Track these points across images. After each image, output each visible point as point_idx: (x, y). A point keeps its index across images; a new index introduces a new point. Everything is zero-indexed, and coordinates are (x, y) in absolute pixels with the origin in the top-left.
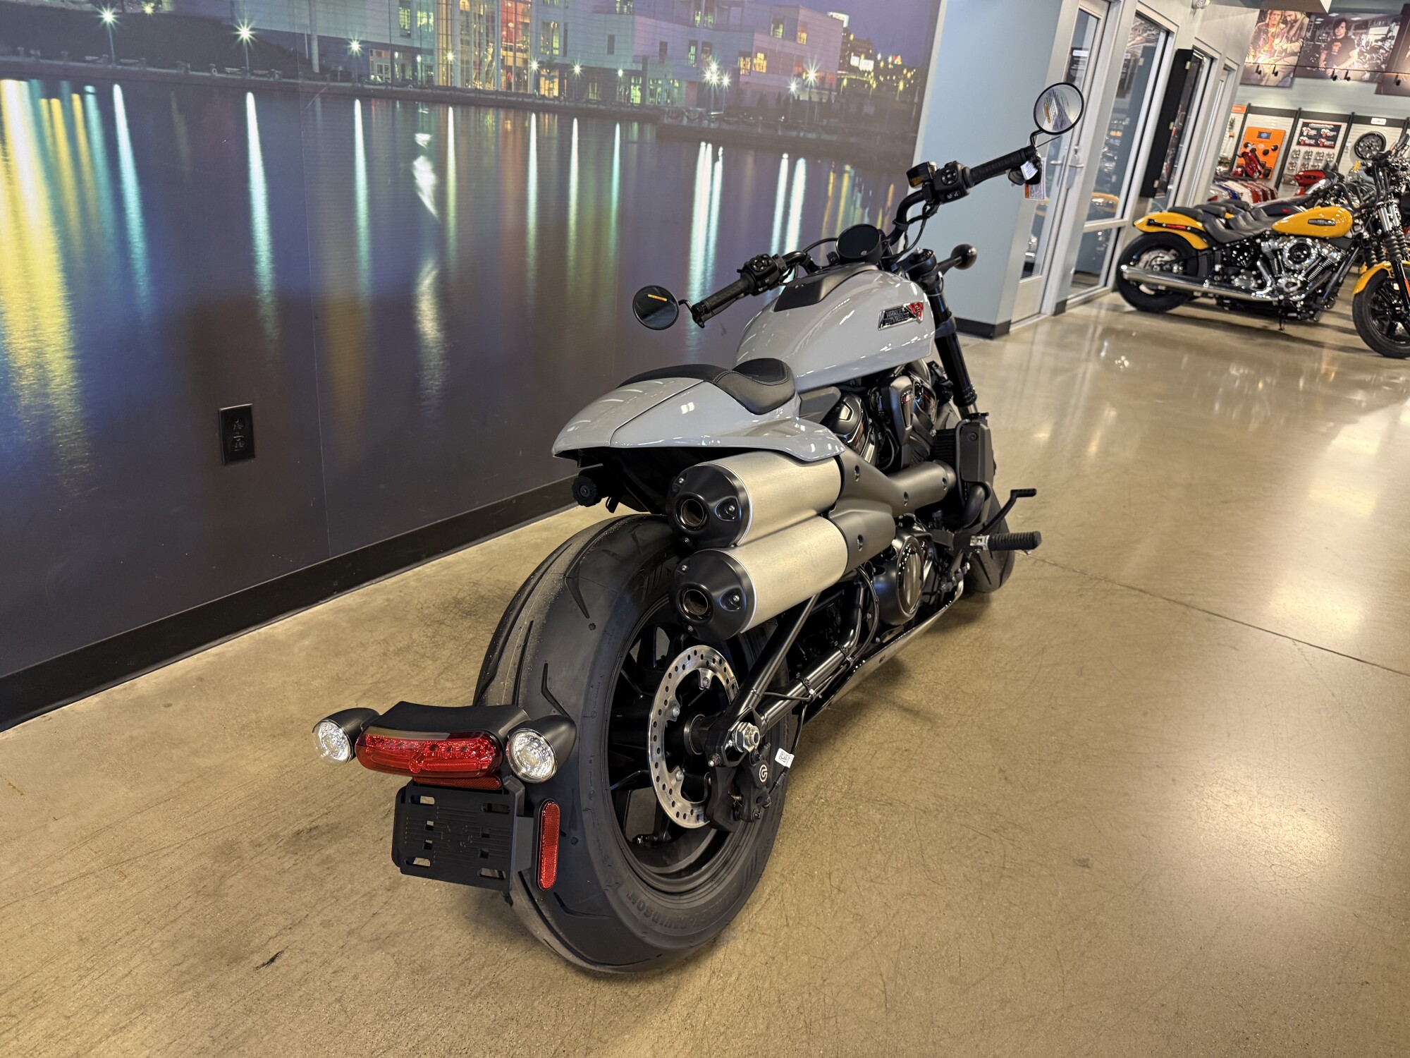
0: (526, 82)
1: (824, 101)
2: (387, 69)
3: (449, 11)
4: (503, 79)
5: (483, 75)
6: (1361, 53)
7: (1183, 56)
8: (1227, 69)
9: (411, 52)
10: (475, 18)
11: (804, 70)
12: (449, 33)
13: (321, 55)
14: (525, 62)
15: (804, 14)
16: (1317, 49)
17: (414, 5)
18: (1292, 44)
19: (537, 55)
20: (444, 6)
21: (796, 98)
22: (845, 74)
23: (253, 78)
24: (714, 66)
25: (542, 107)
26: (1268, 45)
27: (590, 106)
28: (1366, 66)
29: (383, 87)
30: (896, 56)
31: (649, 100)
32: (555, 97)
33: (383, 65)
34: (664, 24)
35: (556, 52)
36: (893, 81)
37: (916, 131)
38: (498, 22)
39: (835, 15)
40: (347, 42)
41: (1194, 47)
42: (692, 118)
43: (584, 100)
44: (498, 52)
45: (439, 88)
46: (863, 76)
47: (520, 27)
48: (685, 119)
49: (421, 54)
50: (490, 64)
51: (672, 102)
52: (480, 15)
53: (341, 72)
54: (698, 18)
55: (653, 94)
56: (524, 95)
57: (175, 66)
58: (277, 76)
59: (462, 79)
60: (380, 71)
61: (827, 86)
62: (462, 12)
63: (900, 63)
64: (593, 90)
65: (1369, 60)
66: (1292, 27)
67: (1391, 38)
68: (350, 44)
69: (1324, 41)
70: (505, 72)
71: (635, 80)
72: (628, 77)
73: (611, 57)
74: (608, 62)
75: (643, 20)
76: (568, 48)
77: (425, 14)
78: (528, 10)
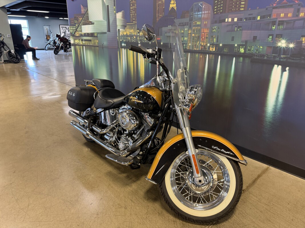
0: (206, 48)
4: (201, 48)
5: (196, 47)
12: (190, 40)
13: (170, 46)
14: (206, 44)
17: (184, 37)
19: (209, 43)
20: (189, 36)
23: (162, 49)
25: (210, 53)
27: (224, 53)
31: (248, 52)
32: (214, 51)
35: (215, 42)
38: (200, 37)
40: (173, 43)
42: (270, 57)
44: (200, 43)
45: (187, 50)
47: (205, 37)
48: (266, 57)
49: (185, 44)
50: (198, 45)
51: (259, 52)
52: (196, 37)
54: (274, 28)
55: (249, 50)
56: (205, 51)
59: (192, 48)
62: (193, 37)
64: (226, 50)
70: (201, 46)
71: (242, 47)
72: (239, 46)
73: (233, 41)
74: (231, 43)
75: (246, 31)
76: (218, 40)
77: (186, 38)
78: (208, 34)
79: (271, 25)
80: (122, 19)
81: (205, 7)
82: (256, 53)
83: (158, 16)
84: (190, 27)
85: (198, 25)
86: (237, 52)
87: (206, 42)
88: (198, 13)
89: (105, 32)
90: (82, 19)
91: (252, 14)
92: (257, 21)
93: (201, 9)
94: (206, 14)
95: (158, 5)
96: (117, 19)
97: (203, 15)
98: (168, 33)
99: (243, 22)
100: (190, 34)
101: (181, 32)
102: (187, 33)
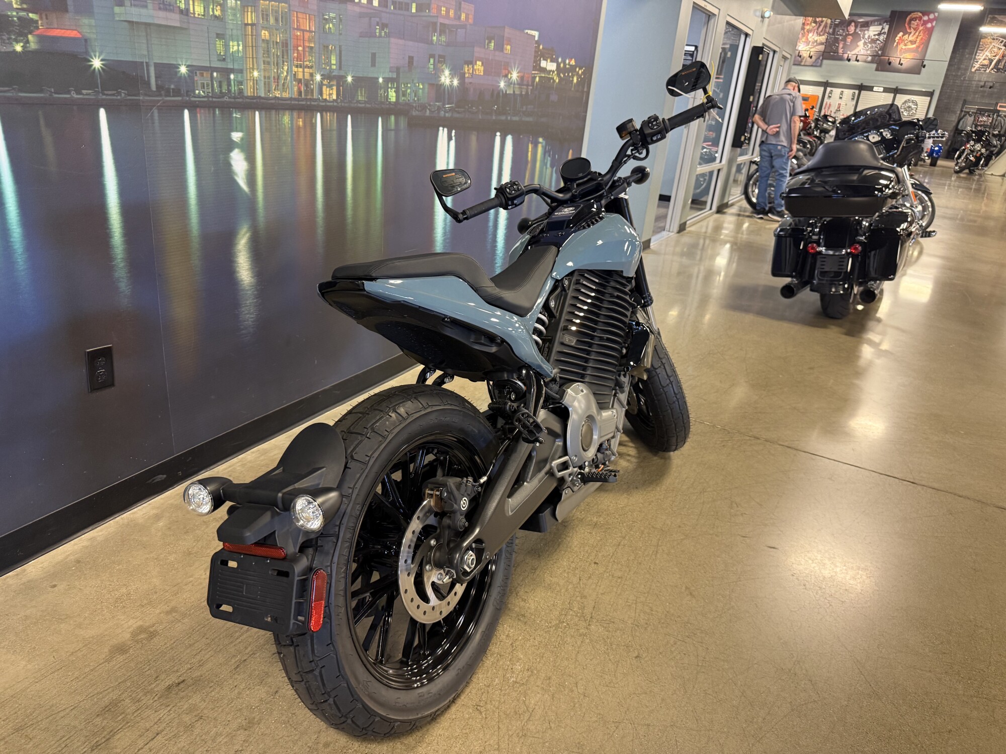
0: (312, 90)
1: (523, 93)
2: (208, 85)
3: (254, 40)
4: (296, 89)
5: (280, 87)
6: (865, 43)
7: (757, 51)
8: (785, 58)
9: (226, 72)
10: (273, 45)
11: (509, 72)
12: (255, 56)
13: (156, 77)
14: (311, 75)
15: (508, 32)
16: (836, 41)
17: (228, 36)
18: (821, 37)
19: (319, 69)
20: (250, 37)
21: (504, 92)
22: (537, 74)
23: (104, 97)
24: (447, 72)
25: (325, 108)
26: (804, 38)
27: (359, 105)
28: (869, 52)
29: (205, 99)
30: (571, 59)
31: (402, 98)
32: (334, 100)
33: (205, 82)
34: (411, 43)
35: (334, 67)
36: (570, 77)
37: (586, 112)
38: (291, 47)
39: (529, 32)
40: (177, 67)
41: (763, 44)
42: (433, 110)
43: (355, 101)
44: (291, 68)
45: (248, 97)
46: (549, 74)
47: (307, 49)
48: (428, 111)
49: (234, 73)
50: (286, 78)
51: (418, 99)
52: (277, 42)
53: (173, 89)
54: (435, 38)
55: (404, 95)
56: (310, 99)
57: (41, 91)
58: (123, 95)
59: (265, 90)
60: (203, 87)
61: (525, 83)
62: (263, 40)
63: (574, 64)
64: (361, 93)
65: (870, 48)
66: (820, 25)
67: (884, 33)
68: (179, 68)
69: (841, 35)
70: (297, 83)
71: (391, 85)
72: (386, 82)
73: (374, 68)
75: (396, 40)
76: (343, 63)
77: (235, 43)
78: (312, 37)
79: (431, 29)
82: (414, 100)
86: (383, 100)
87: (311, 67)
92: (412, 16)
98: (133, 6)
99: (389, 13)
100: (252, 29)
101: (211, 13)
102: (240, 23)
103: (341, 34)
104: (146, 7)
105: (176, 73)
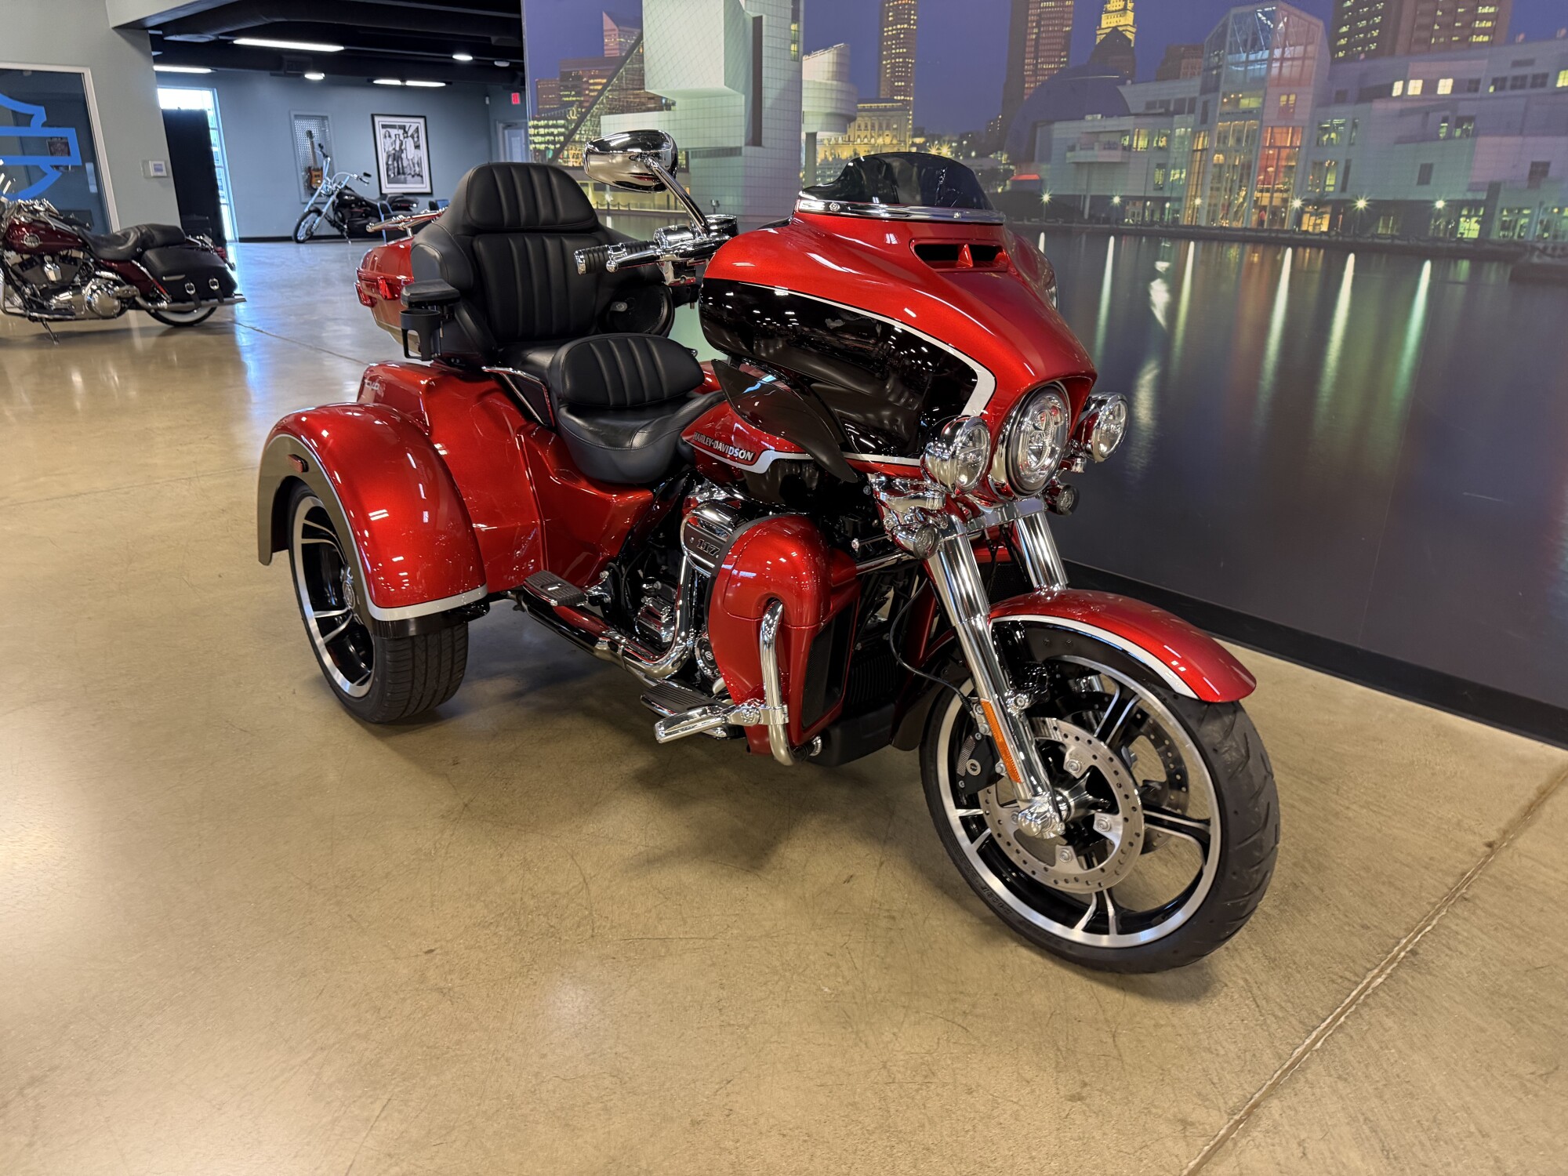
0: (1283, 220)
2: (1138, 214)
3: (1202, 167)
4: (1255, 218)
5: (1231, 215)
9: (1164, 200)
10: (1229, 169)
12: (1199, 183)
13: (1091, 208)
14: (1285, 201)
17: (1170, 166)
19: (1298, 194)
20: (1198, 163)
23: (1046, 224)
27: (1376, 240)
29: (1134, 227)
31: (1497, 234)
32: (1323, 232)
33: (1137, 211)
35: (1331, 189)
38: (1255, 168)
40: (1111, 198)
43: (1369, 235)
44: (1251, 194)
45: (1183, 226)
47: (1283, 170)
49: (1170, 201)
50: (1242, 203)
52: (1234, 166)
55: (1505, 228)
56: (1277, 231)
59: (1207, 219)
60: (1133, 216)
62: (1215, 165)
64: (1386, 225)
70: (1258, 211)
71: (1469, 211)
72: (1456, 208)
73: (1425, 188)
74: (1418, 194)
75: (1496, 140)
76: (1350, 182)
77: (1178, 171)
78: (1294, 154)
80: (835, 83)
81: (1291, 30)
82: (1541, 237)
83: (1035, 72)
84: (1204, 121)
85: (1248, 113)
86: (1441, 235)
87: (1287, 191)
88: (1252, 57)
89: (732, 145)
90: (605, 86)
91: (1530, 63)
92: (1555, 93)
93: (1266, 38)
94: (1293, 59)
95: (1039, 15)
96: (804, 85)
97: (1276, 65)
98: (1081, 149)
100: (1201, 154)
101: (1155, 145)
102: (1186, 150)
103: (1353, 144)
104: (1093, 149)
105: (1109, 203)
